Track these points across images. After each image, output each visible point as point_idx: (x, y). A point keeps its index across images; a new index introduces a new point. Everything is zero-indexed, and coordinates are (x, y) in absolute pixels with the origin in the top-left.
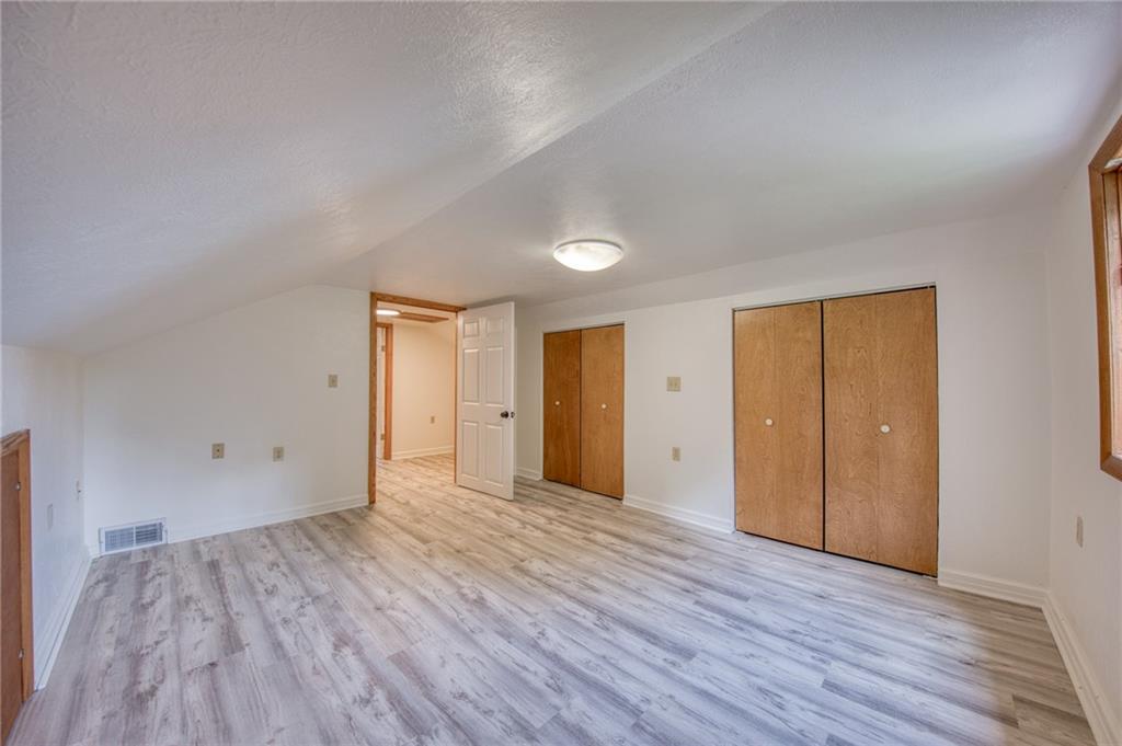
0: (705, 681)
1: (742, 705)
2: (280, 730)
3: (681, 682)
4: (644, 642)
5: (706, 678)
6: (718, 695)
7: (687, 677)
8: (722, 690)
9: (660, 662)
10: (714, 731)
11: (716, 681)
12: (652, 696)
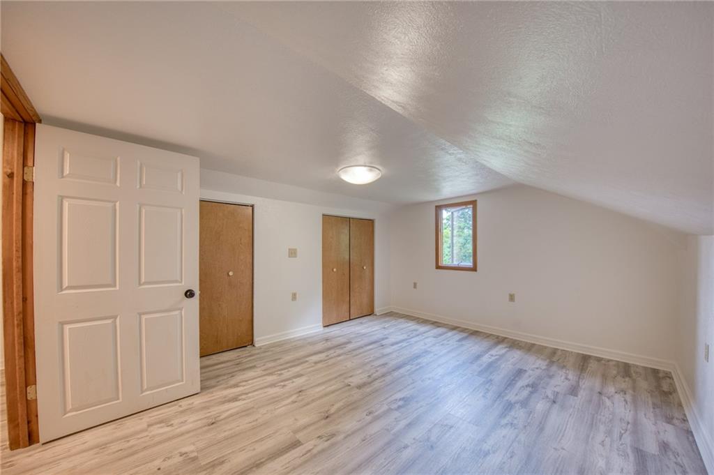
2: (555, 449)
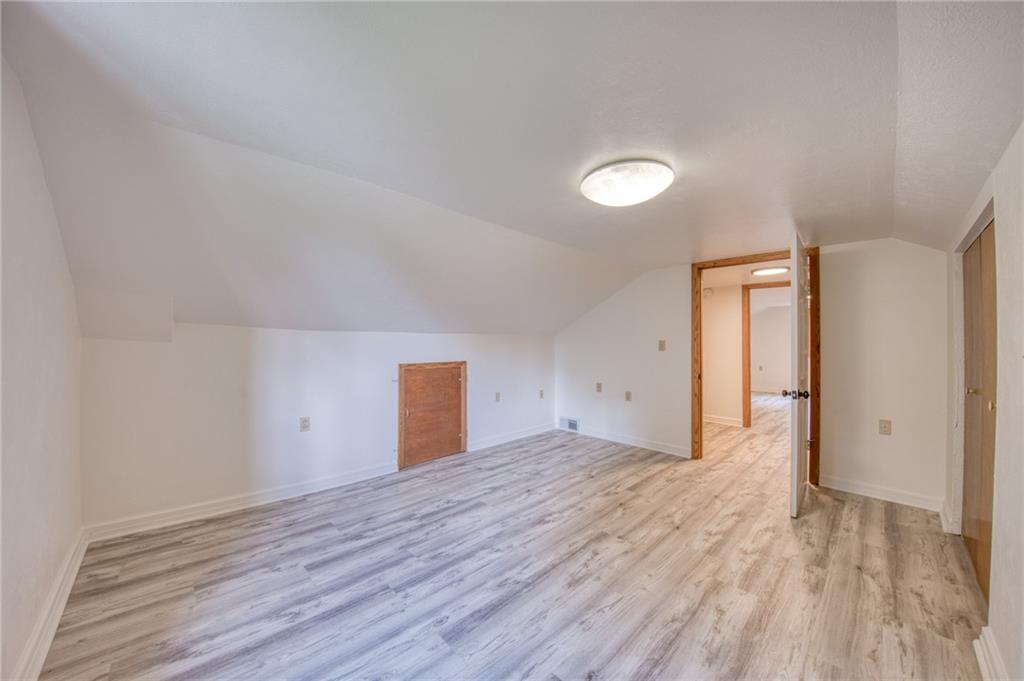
0: (410, 639)
1: (370, 655)
3: (415, 621)
4: (477, 607)
5: (413, 640)
6: (388, 642)
7: (419, 627)
8: (394, 647)
9: (445, 613)
10: (359, 627)
11: (404, 647)
12: (408, 601)
